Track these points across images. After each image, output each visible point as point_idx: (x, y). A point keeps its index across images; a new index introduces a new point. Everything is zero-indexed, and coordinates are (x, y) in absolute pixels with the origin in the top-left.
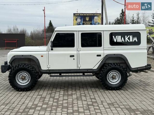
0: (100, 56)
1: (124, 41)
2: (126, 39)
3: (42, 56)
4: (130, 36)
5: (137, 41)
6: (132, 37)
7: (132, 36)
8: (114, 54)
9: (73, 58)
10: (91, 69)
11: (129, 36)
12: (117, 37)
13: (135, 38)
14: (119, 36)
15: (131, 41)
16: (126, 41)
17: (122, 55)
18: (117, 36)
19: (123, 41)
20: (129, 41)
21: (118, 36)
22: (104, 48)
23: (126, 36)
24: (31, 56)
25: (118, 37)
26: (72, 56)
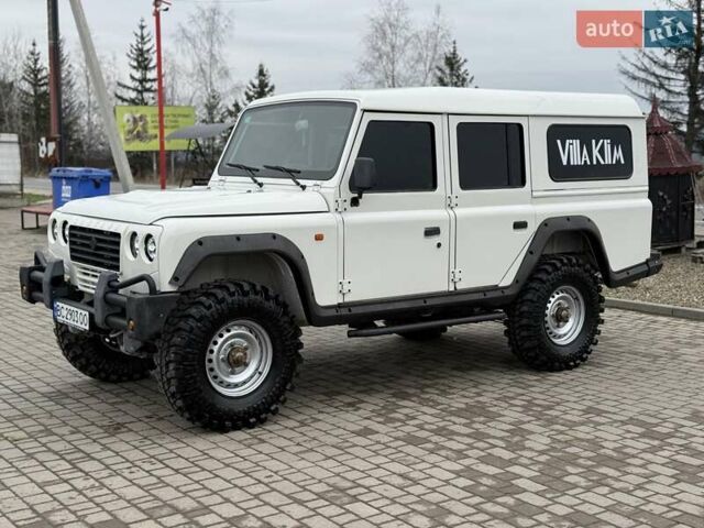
0: (520, 225)
1: (589, 163)
2: (595, 152)
3: (319, 238)
4: (605, 141)
5: (623, 162)
6: (609, 146)
7: (609, 141)
8: (568, 218)
9: (435, 240)
10: (495, 288)
11: (601, 142)
12: (570, 144)
13: (618, 151)
14: (575, 141)
15: (607, 163)
16: (595, 163)
17: (589, 220)
18: (568, 142)
19: (585, 162)
20: (602, 162)
21: (571, 141)
22: (534, 194)
23: (594, 141)
24: (274, 236)
25: (573, 144)
26: (432, 232)
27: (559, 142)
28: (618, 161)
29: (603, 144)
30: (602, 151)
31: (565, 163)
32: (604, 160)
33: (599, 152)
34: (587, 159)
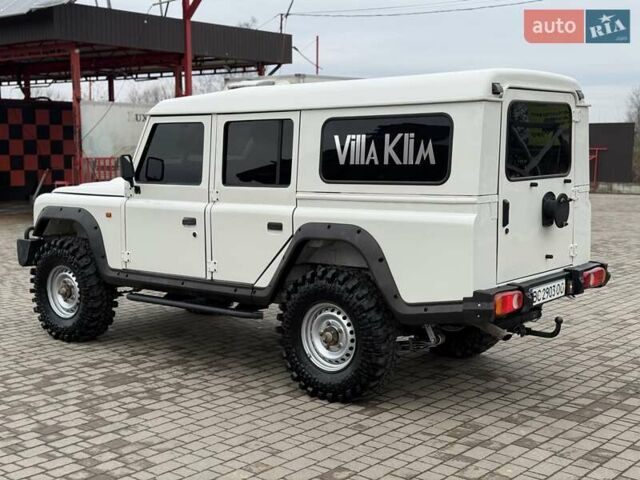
0: (275, 227)
1: (376, 163)
2: (389, 149)
3: (109, 215)
4: (406, 135)
5: (433, 161)
6: (412, 141)
7: (412, 135)
8: (329, 226)
9: (192, 229)
11: (399, 136)
12: (351, 140)
13: (426, 147)
14: (359, 136)
15: (405, 163)
16: (386, 162)
17: (359, 231)
18: (349, 137)
19: (372, 161)
20: (397, 161)
21: (354, 137)
23: (387, 136)
25: (355, 140)
26: (190, 222)
27: (337, 138)
28: (425, 161)
29: (403, 138)
30: (399, 149)
31: (342, 161)
32: (401, 159)
33: (394, 149)
34: (375, 158)
